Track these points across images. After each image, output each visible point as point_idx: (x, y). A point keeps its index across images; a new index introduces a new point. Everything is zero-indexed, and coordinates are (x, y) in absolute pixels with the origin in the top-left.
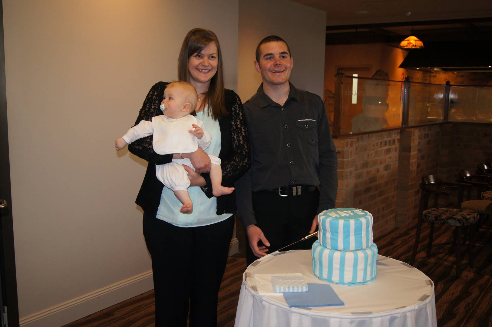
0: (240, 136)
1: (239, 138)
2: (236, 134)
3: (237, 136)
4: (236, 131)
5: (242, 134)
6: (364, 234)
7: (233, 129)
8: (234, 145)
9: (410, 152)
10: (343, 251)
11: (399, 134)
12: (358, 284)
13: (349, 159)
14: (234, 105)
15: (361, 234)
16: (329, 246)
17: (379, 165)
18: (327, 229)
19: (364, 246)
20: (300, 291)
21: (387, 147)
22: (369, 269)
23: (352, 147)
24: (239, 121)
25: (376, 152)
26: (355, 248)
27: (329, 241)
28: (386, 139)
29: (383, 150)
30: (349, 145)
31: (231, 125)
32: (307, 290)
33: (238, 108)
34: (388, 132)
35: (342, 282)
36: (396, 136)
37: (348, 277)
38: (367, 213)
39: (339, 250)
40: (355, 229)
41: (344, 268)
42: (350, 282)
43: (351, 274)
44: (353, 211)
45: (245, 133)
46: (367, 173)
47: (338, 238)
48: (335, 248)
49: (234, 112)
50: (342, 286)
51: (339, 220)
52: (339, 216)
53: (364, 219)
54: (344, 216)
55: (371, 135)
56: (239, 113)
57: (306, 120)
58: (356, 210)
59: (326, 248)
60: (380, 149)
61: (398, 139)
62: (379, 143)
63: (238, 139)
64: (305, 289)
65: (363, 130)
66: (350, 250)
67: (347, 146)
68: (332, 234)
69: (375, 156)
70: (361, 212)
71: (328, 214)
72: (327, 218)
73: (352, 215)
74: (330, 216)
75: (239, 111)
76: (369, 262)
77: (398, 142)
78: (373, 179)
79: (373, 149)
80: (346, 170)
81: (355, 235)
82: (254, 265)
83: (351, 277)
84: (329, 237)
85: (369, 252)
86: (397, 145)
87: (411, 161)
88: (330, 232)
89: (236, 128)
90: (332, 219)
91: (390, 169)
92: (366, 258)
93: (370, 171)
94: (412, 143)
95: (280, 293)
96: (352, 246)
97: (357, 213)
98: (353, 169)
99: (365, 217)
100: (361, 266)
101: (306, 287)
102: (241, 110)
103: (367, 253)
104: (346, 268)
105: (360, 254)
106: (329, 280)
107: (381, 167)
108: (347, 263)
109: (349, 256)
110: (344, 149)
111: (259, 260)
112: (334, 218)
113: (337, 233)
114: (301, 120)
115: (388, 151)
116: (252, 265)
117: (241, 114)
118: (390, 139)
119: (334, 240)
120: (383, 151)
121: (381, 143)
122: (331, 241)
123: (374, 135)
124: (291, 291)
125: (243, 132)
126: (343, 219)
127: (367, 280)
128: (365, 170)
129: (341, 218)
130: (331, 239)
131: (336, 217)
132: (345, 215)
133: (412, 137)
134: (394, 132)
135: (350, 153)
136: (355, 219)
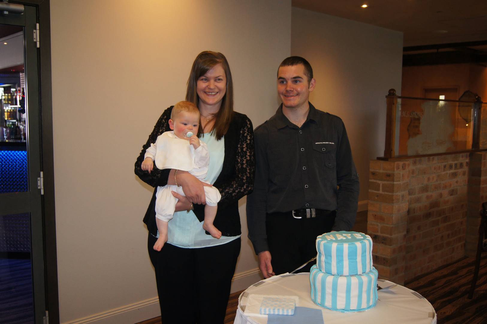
0: (244, 159)
1: (243, 161)
2: (241, 158)
3: (241, 160)
4: (241, 154)
5: (246, 158)
6: (359, 259)
7: (238, 152)
8: (237, 168)
9: (480, 176)
10: (336, 275)
11: (468, 158)
12: (351, 311)
13: (401, 182)
14: (244, 128)
15: (356, 259)
16: (323, 271)
17: (443, 189)
18: (321, 252)
19: (360, 271)
20: (285, 314)
21: (452, 171)
22: (364, 295)
23: (404, 169)
24: (245, 144)
25: (438, 176)
26: (349, 273)
27: (323, 264)
28: (451, 162)
29: (447, 173)
30: (401, 167)
31: (237, 148)
32: (293, 313)
33: (247, 131)
34: (453, 155)
35: (334, 308)
36: (464, 159)
37: (341, 303)
38: (366, 237)
39: (333, 274)
40: (349, 253)
41: (337, 294)
42: (344, 309)
43: (345, 300)
44: (353, 234)
45: (249, 157)
46: (428, 197)
47: (331, 261)
48: (329, 273)
49: (241, 135)
50: (335, 312)
51: (332, 243)
52: (334, 239)
53: (360, 243)
54: (340, 239)
55: (431, 158)
56: (246, 137)
57: (324, 143)
58: (357, 233)
59: (321, 271)
60: (443, 173)
61: (467, 163)
62: (443, 167)
63: (241, 162)
64: (290, 313)
65: (421, 153)
66: (344, 275)
67: (398, 168)
68: (326, 258)
69: (437, 180)
70: (361, 236)
71: (326, 236)
72: (323, 240)
73: (350, 239)
74: (326, 239)
75: (248, 134)
76: (365, 288)
77: (467, 165)
78: (435, 204)
79: (435, 173)
80: (397, 194)
81: (349, 259)
82: (256, 286)
83: (344, 303)
84: (324, 261)
85: (365, 279)
86: (466, 169)
87: (482, 186)
88: (324, 256)
89: (241, 151)
90: (326, 242)
91: (457, 193)
92: (361, 285)
93: (432, 196)
94: (482, 167)
95: (265, 314)
96: (346, 271)
97: (356, 237)
98: (405, 193)
99: (361, 241)
100: (354, 292)
101: (291, 310)
102: (250, 134)
103: (361, 279)
104: (339, 294)
105: (354, 280)
106: (322, 305)
107: (445, 192)
108: (339, 288)
109: (342, 281)
110: (394, 171)
111: (264, 280)
112: (329, 241)
113: (331, 256)
114: (318, 143)
115: (454, 175)
116: (254, 285)
117: (249, 138)
118: (456, 162)
119: (328, 263)
120: (448, 175)
121: (445, 166)
122: (325, 264)
123: (436, 158)
124: (276, 313)
125: (248, 156)
126: (337, 243)
127: (362, 308)
128: (424, 195)
129: (337, 241)
130: (325, 262)
131: (332, 240)
132: (342, 238)
133: (483, 161)
134: (461, 154)
135: (401, 176)
136: (349, 243)
